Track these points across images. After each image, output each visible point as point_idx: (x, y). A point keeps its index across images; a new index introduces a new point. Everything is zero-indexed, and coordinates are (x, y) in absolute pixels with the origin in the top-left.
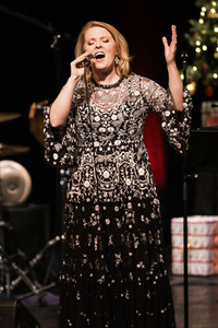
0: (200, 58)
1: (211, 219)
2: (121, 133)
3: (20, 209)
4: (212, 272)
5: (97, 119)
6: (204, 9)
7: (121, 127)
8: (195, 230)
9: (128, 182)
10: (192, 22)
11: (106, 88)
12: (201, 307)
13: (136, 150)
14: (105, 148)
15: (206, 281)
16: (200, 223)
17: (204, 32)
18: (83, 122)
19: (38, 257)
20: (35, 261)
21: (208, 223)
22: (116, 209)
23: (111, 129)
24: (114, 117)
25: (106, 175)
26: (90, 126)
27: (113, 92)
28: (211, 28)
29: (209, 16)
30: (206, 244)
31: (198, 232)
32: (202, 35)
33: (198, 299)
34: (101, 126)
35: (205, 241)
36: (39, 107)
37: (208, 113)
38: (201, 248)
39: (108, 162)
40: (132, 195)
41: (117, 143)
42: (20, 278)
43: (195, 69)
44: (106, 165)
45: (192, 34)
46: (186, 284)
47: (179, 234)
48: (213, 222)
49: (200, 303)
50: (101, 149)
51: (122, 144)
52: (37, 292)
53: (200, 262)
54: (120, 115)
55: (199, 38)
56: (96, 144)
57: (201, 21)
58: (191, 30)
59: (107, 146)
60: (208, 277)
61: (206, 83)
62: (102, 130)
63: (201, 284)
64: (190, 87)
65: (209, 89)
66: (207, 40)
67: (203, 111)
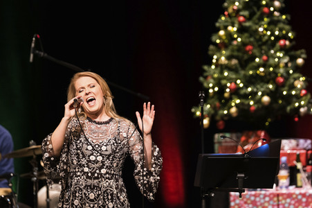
0: (213, 97)
2: (107, 163)
5: (90, 148)
6: (215, 57)
7: (108, 158)
9: (111, 205)
10: (206, 67)
11: (99, 123)
14: (93, 174)
17: (216, 76)
18: (78, 149)
23: (100, 158)
24: (104, 148)
25: (92, 196)
26: (82, 153)
27: (103, 127)
28: (222, 73)
29: (220, 62)
32: (214, 79)
34: (92, 154)
37: (220, 143)
39: (94, 186)
41: (103, 171)
43: (209, 106)
44: (92, 188)
45: (206, 78)
50: (90, 174)
51: (107, 173)
54: (109, 147)
55: (212, 80)
56: (86, 170)
57: (213, 67)
58: (205, 74)
59: (95, 172)
61: (218, 118)
62: (92, 158)
64: (206, 122)
65: (221, 123)
66: (218, 82)
67: (216, 141)
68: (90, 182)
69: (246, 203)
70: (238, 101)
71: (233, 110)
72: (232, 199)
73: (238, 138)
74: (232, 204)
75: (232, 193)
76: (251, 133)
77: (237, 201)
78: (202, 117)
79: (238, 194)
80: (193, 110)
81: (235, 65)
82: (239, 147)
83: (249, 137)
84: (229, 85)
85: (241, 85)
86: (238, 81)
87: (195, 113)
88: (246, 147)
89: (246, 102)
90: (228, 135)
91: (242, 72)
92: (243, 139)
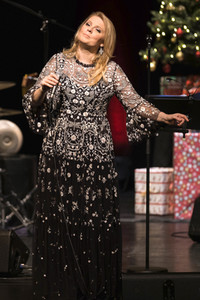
0: (160, 42)
1: (166, 170)
2: (89, 107)
3: (14, 159)
4: (167, 212)
5: (73, 91)
6: (163, 3)
7: (91, 103)
8: (154, 179)
9: (91, 147)
10: (154, 13)
12: (158, 239)
13: (100, 123)
14: (75, 116)
15: (162, 219)
16: (158, 173)
17: (163, 21)
19: (28, 197)
20: (25, 200)
21: (165, 173)
22: (78, 166)
24: (87, 93)
25: (74, 138)
26: (66, 96)
28: (169, 18)
29: (167, 8)
30: (162, 190)
31: (157, 180)
32: (161, 24)
33: (156, 233)
34: (75, 98)
35: (161, 188)
36: (30, 78)
37: (165, 86)
38: (158, 193)
39: (76, 129)
40: (93, 158)
41: (85, 114)
42: (12, 214)
43: (155, 50)
44: (74, 130)
45: (153, 23)
46: (147, 222)
47: (140, 182)
48: (169, 173)
49: (157, 236)
50: (72, 117)
51: (89, 116)
52: (26, 225)
53: (157, 204)
54: (92, 92)
55: (159, 26)
56: (69, 111)
57: (161, 12)
58: (153, 19)
59: (77, 115)
60: (164, 216)
61: (164, 62)
62: (75, 101)
63: (159, 222)
64: (152, 65)
65: (167, 66)
66: (165, 28)
67: (162, 83)
68: (72, 124)
69: (189, 144)
70: (184, 46)
71: (180, 54)
72: (175, 139)
73: (184, 82)
74: (176, 145)
75: (176, 134)
76: (195, 77)
77: (181, 142)
78: (149, 60)
79: (181, 134)
80: (140, 54)
81: (182, 11)
82: (184, 91)
83: (193, 81)
84: (176, 30)
85: (188, 31)
86: (185, 27)
87: (142, 56)
88: (190, 91)
89: (192, 47)
90: (173, 78)
91: (189, 19)
92: (188, 82)
